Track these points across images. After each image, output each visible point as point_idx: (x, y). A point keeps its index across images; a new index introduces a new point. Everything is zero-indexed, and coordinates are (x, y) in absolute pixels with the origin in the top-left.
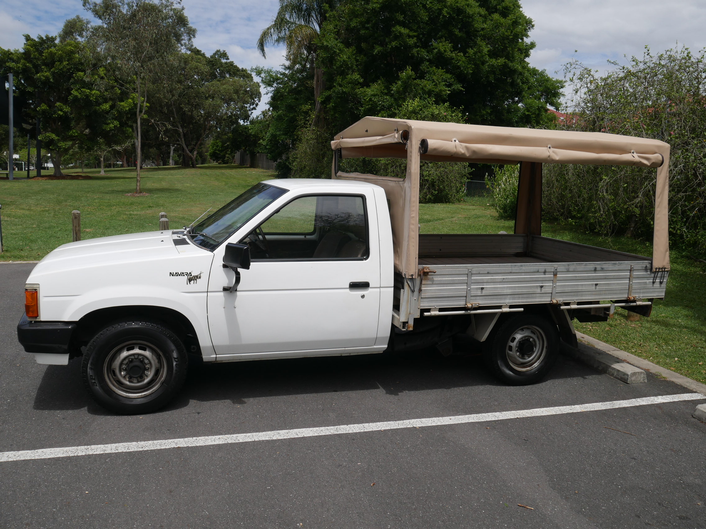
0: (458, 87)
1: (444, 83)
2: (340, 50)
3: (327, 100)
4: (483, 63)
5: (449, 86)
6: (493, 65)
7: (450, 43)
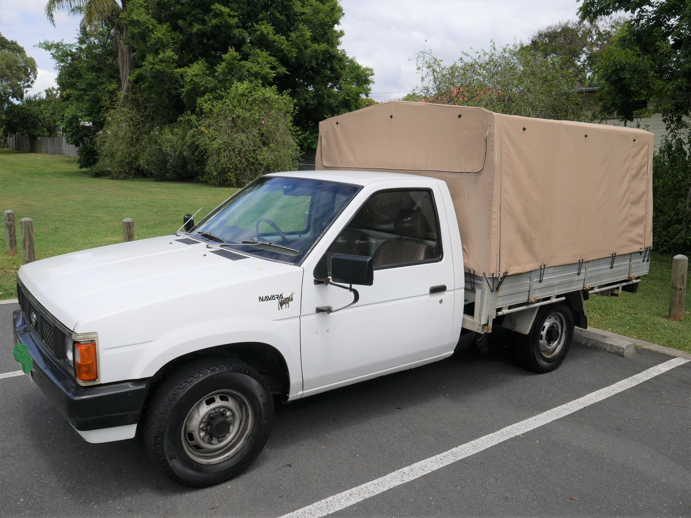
0: (283, 70)
1: (269, 66)
2: (153, 25)
3: (139, 79)
4: (306, 47)
5: (273, 68)
6: (316, 50)
7: (272, 26)
